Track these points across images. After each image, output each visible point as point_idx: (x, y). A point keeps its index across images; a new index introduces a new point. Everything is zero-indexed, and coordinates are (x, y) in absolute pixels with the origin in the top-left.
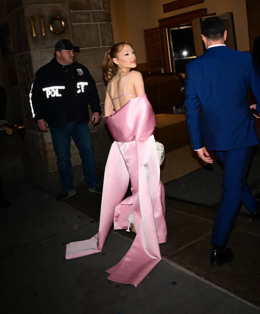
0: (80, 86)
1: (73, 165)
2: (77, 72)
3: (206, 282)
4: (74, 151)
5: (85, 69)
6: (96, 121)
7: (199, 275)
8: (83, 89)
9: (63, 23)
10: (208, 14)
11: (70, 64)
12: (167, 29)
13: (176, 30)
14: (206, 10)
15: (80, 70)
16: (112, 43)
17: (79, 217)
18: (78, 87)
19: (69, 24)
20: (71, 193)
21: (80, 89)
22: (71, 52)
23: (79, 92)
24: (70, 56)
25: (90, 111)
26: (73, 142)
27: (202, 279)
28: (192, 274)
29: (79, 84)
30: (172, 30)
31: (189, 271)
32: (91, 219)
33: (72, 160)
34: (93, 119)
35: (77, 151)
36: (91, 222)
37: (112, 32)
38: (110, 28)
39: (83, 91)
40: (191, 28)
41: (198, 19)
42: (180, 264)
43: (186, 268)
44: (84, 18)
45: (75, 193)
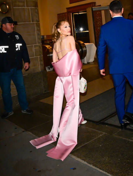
0: (18, 46)
1: (12, 96)
2: (15, 37)
3: (94, 167)
4: (13, 87)
5: (20, 36)
6: (27, 68)
7: (90, 164)
8: (19, 48)
9: (7, 7)
10: (96, 5)
11: (11, 32)
12: (71, 14)
13: (77, 14)
14: (95, 3)
15: (17, 36)
16: (38, 20)
17: (16, 128)
18: (17, 47)
19: (12, 7)
20: (11, 113)
21: (18, 48)
22: (12, 25)
23: (17, 49)
24: (12, 28)
25: (23, 62)
26: (12, 82)
27: (91, 166)
28: (85, 163)
29: (17, 45)
30: (74, 15)
31: (83, 161)
32: (23, 130)
33: (11, 93)
34: (25, 67)
35: (15, 87)
36: (23, 132)
37: (38, 14)
38: (37, 11)
39: (19, 49)
40: (86, 14)
41: (90, 8)
42: (78, 157)
43: (82, 159)
44: (21, 4)
45: (13, 113)
